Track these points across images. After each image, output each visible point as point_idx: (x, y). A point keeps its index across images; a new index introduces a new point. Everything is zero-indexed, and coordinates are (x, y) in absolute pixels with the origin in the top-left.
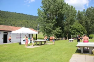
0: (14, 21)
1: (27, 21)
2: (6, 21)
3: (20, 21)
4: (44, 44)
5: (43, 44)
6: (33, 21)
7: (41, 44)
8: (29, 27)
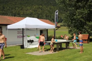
0: (19, 8)
1: (41, 6)
2: (5, 9)
3: (28, 8)
4: (67, 48)
5: (65, 49)
6: (52, 7)
7: (61, 49)
8: (45, 17)
